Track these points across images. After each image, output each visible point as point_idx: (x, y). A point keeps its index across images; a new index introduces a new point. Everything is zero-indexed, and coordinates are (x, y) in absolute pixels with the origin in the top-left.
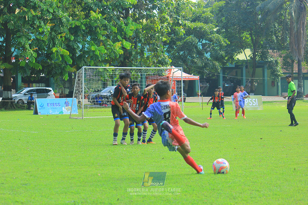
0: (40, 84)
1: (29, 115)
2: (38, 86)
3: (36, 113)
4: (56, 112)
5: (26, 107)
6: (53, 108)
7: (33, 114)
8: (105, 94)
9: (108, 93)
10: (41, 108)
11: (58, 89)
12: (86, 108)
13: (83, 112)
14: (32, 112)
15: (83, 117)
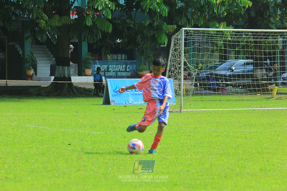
0: (119, 55)
1: (96, 106)
2: (116, 58)
3: (107, 102)
4: (140, 101)
5: (93, 92)
6: (135, 95)
7: (102, 104)
8: (223, 73)
9: (228, 70)
10: (115, 93)
11: (147, 64)
12: (187, 95)
13: (181, 101)
14: (101, 100)
15: (181, 110)
